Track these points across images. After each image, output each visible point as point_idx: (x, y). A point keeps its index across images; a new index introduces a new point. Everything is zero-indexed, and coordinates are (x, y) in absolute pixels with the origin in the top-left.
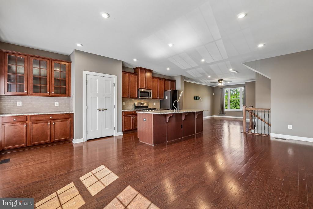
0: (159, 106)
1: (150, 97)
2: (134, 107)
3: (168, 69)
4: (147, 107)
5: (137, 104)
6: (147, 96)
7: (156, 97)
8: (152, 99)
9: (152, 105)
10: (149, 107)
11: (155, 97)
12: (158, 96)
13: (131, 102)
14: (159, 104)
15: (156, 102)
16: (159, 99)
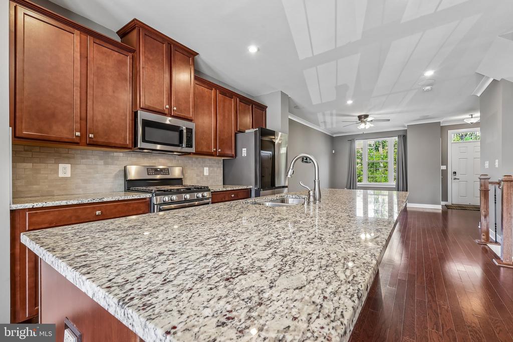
0: (221, 178)
1: (189, 145)
2: (122, 182)
3: (253, 49)
4: (179, 181)
5: (138, 173)
6: (177, 142)
7: (209, 147)
8: (197, 153)
9: (198, 176)
10: (188, 182)
11: (205, 150)
12: (215, 147)
13: (106, 164)
14: (219, 172)
15: (210, 167)
16: (221, 155)
